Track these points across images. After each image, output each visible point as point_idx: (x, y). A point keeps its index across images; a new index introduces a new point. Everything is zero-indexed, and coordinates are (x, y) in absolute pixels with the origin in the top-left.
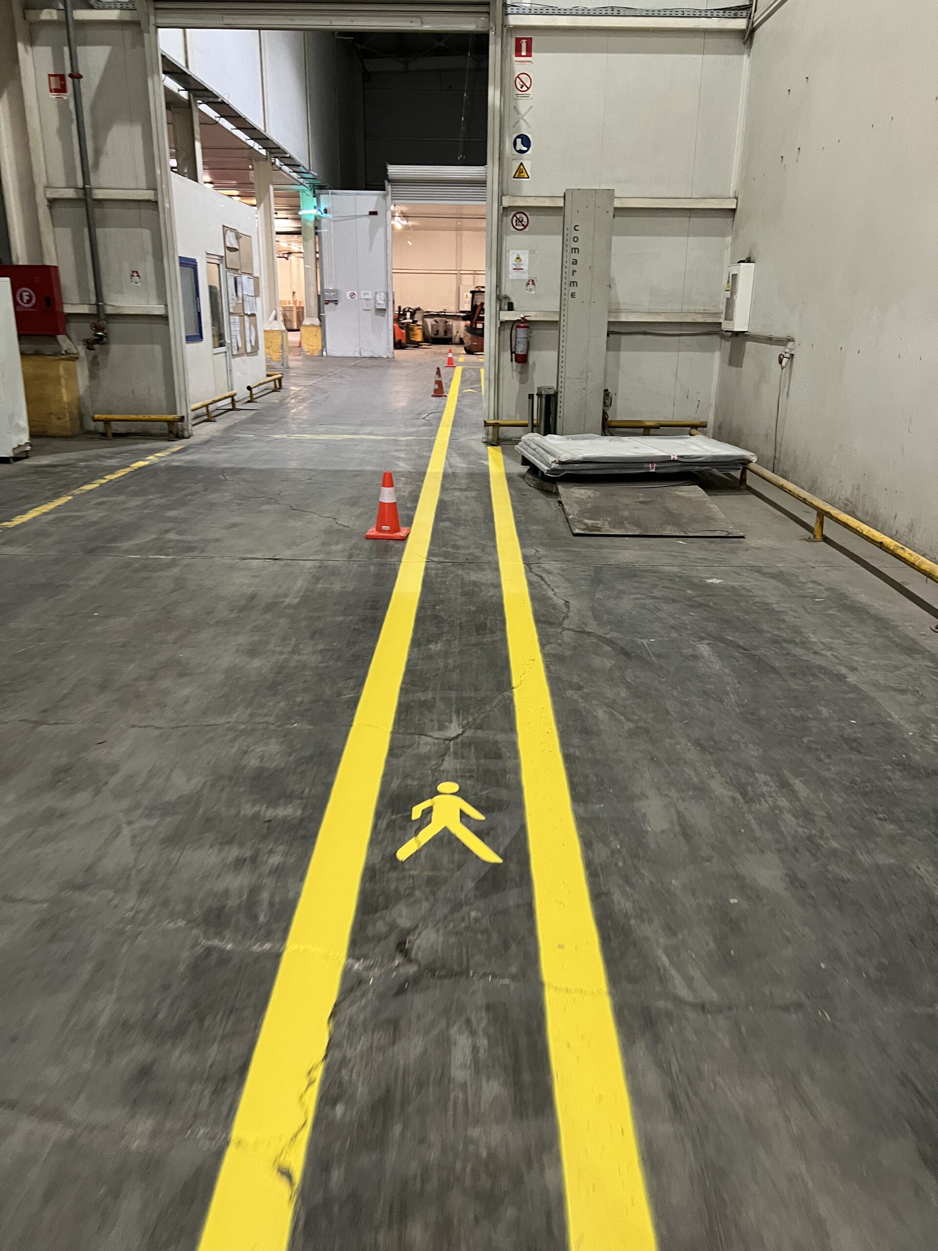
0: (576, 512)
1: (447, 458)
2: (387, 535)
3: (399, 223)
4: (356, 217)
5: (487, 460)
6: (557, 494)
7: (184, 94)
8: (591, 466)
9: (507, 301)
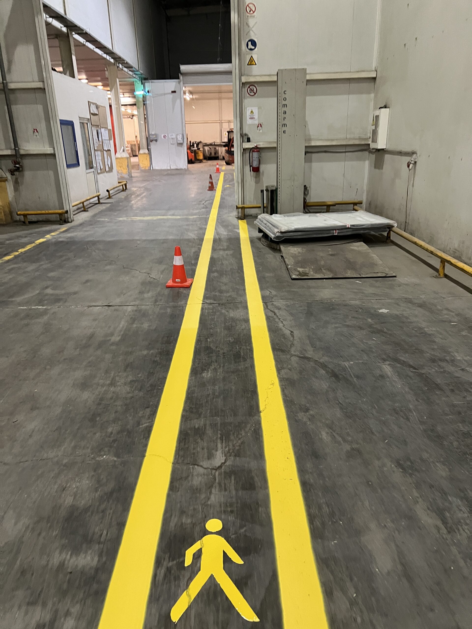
0: (293, 263)
1: (216, 229)
2: (179, 284)
3: (188, 97)
4: (165, 94)
5: (238, 229)
6: (280, 251)
7: (64, 29)
8: (300, 233)
9: (246, 137)
